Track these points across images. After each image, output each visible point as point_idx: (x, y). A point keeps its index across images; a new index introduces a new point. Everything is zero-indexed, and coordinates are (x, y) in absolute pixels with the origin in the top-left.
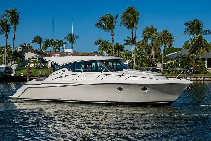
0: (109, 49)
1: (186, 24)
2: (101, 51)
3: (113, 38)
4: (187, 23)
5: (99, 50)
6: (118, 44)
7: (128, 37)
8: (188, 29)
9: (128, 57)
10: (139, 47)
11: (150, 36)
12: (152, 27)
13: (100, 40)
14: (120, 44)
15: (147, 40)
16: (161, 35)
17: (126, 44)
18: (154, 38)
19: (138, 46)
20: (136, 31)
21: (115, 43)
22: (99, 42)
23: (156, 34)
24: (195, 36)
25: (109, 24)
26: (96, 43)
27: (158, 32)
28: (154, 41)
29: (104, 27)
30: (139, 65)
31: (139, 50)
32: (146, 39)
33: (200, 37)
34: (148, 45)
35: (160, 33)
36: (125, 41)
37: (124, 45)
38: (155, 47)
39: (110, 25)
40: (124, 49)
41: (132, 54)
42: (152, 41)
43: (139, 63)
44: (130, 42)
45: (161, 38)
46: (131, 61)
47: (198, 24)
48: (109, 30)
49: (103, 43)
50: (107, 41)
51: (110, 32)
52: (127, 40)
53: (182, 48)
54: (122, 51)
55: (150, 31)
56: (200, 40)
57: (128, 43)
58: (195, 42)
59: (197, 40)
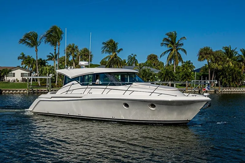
0: (33, 63)
1: (103, 43)
2: (24, 66)
3: (37, 54)
4: (105, 43)
5: (22, 64)
6: (41, 59)
7: (51, 53)
8: (105, 47)
9: (50, 71)
10: (61, 63)
11: (71, 53)
12: (73, 45)
13: (24, 55)
14: (43, 60)
15: (70, 57)
16: (82, 52)
17: (49, 59)
18: (76, 55)
19: (60, 61)
20: (59, 48)
21: (38, 59)
22: (23, 57)
23: (77, 51)
24: (111, 54)
25: (33, 40)
26: (19, 58)
27: (79, 50)
28: (75, 57)
29: (28, 43)
30: (61, 79)
31: (61, 65)
32: (68, 55)
33: (116, 55)
34: (69, 61)
35: (81, 51)
36: (48, 56)
37: (47, 60)
38: (76, 63)
39: (34, 42)
40: (46, 64)
41: (55, 69)
42: (74, 57)
43: (61, 77)
44: (52, 58)
45: (82, 55)
46: (53, 75)
47: (114, 44)
48: (32, 46)
49: (26, 58)
50: (30, 56)
51: (34, 47)
52: (49, 56)
53: (100, 64)
54: (45, 65)
55: (72, 49)
56: (116, 57)
57: (51, 58)
58: (111, 59)
59: (112, 58)
